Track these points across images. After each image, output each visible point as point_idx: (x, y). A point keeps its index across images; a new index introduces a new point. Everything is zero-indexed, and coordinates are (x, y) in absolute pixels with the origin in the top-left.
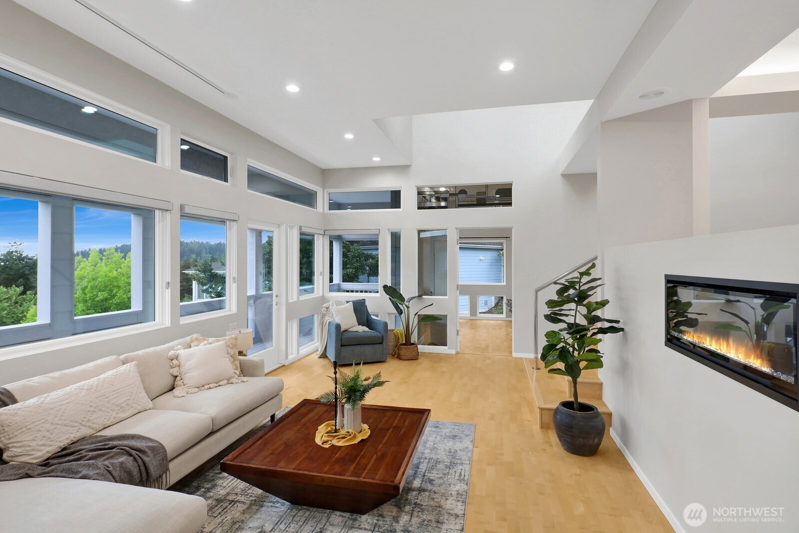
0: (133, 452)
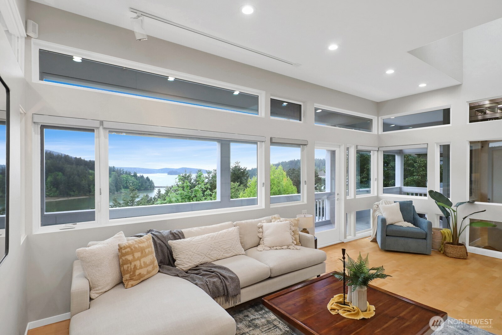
0: (221, 277)
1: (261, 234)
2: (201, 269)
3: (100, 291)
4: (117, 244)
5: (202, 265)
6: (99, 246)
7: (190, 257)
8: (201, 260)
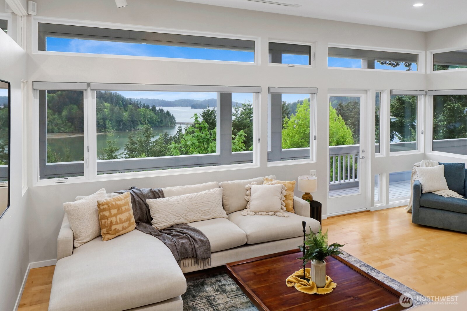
0: (191, 239)
1: (249, 196)
2: (174, 230)
3: (82, 241)
4: (97, 201)
5: (177, 226)
6: (82, 201)
7: (165, 217)
8: (176, 221)
